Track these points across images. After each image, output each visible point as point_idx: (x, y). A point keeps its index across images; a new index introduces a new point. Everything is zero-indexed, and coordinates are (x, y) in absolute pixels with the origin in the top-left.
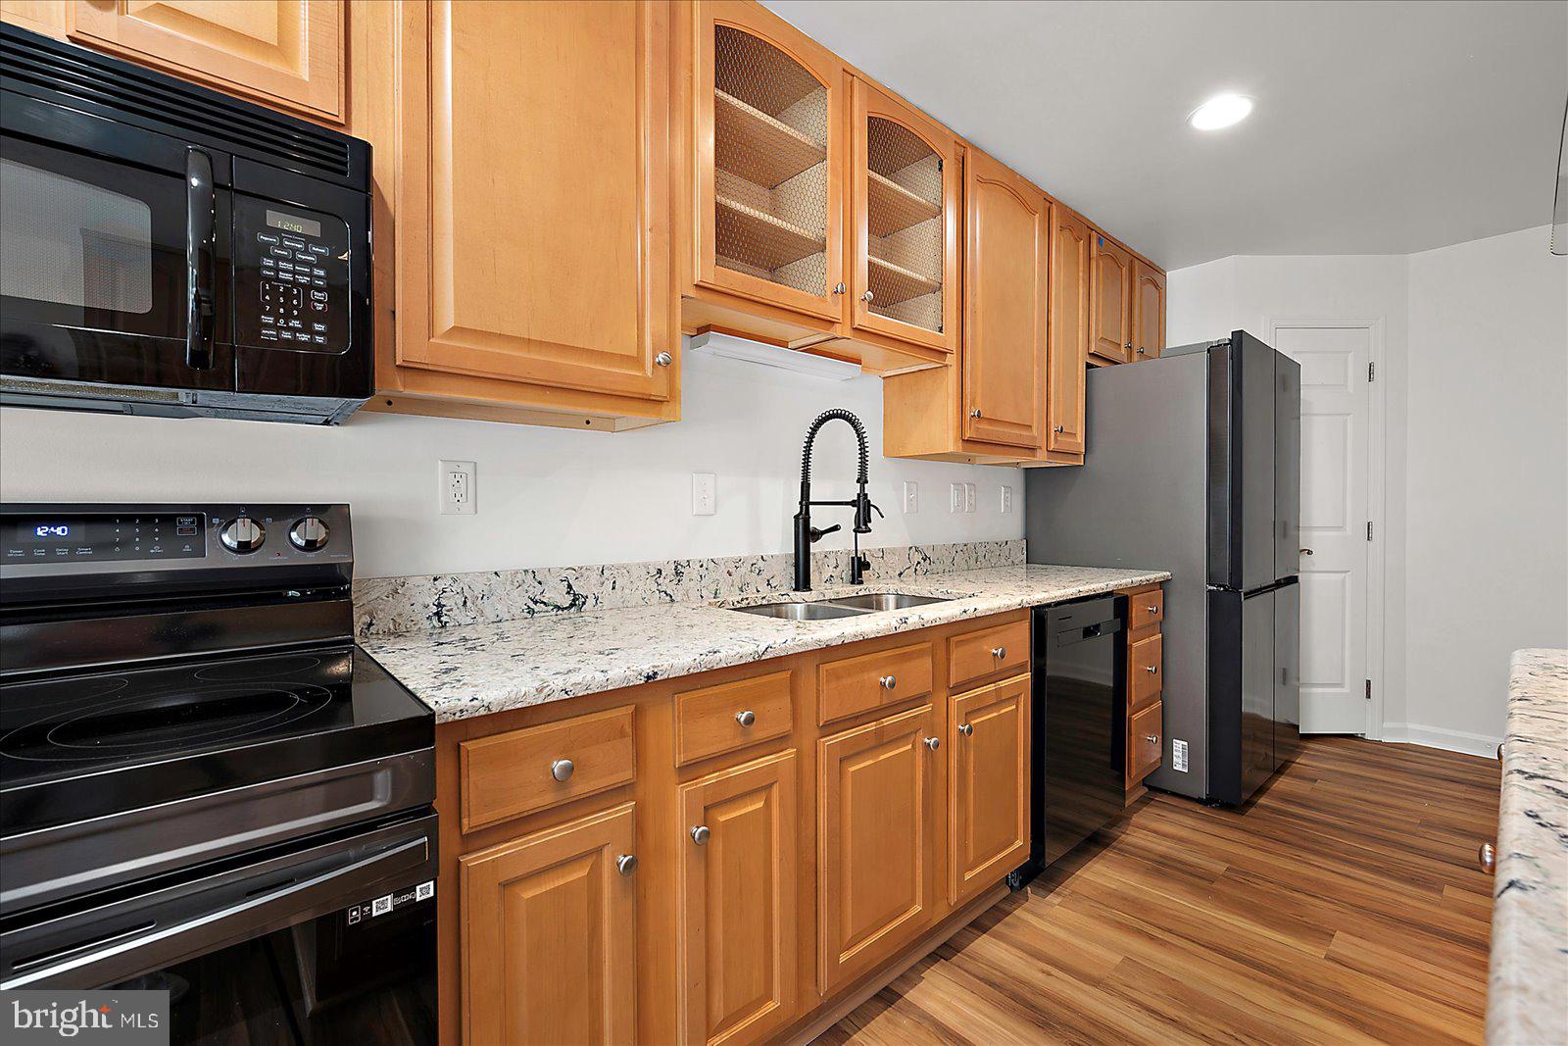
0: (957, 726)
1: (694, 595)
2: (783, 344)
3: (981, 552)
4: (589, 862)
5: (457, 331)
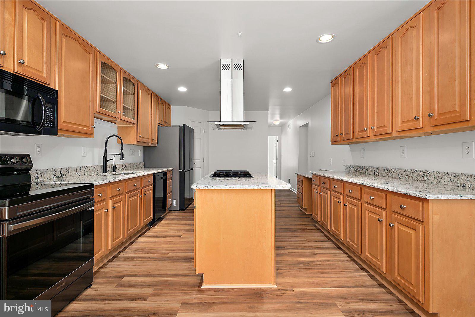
0: (143, 194)
1: (83, 174)
2: (102, 119)
3: (136, 165)
4: (101, 210)
5: (64, 122)
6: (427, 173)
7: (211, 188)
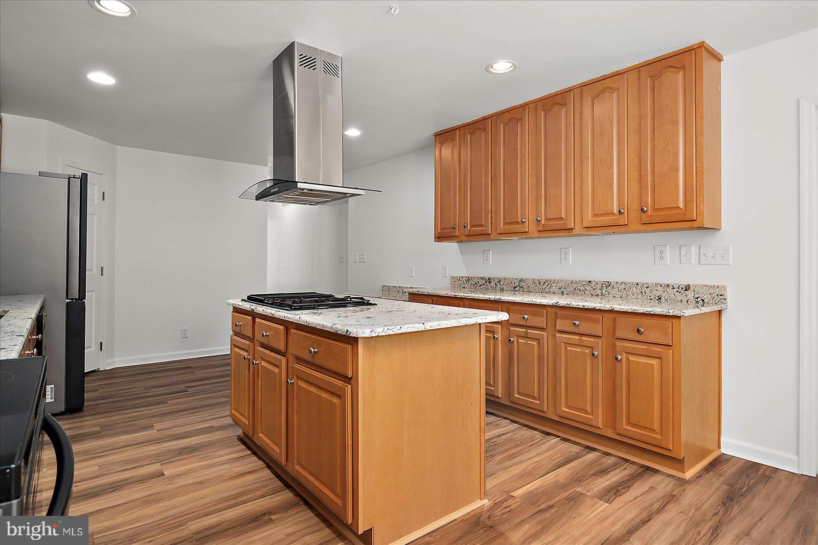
6: (608, 284)
7: (399, 332)
